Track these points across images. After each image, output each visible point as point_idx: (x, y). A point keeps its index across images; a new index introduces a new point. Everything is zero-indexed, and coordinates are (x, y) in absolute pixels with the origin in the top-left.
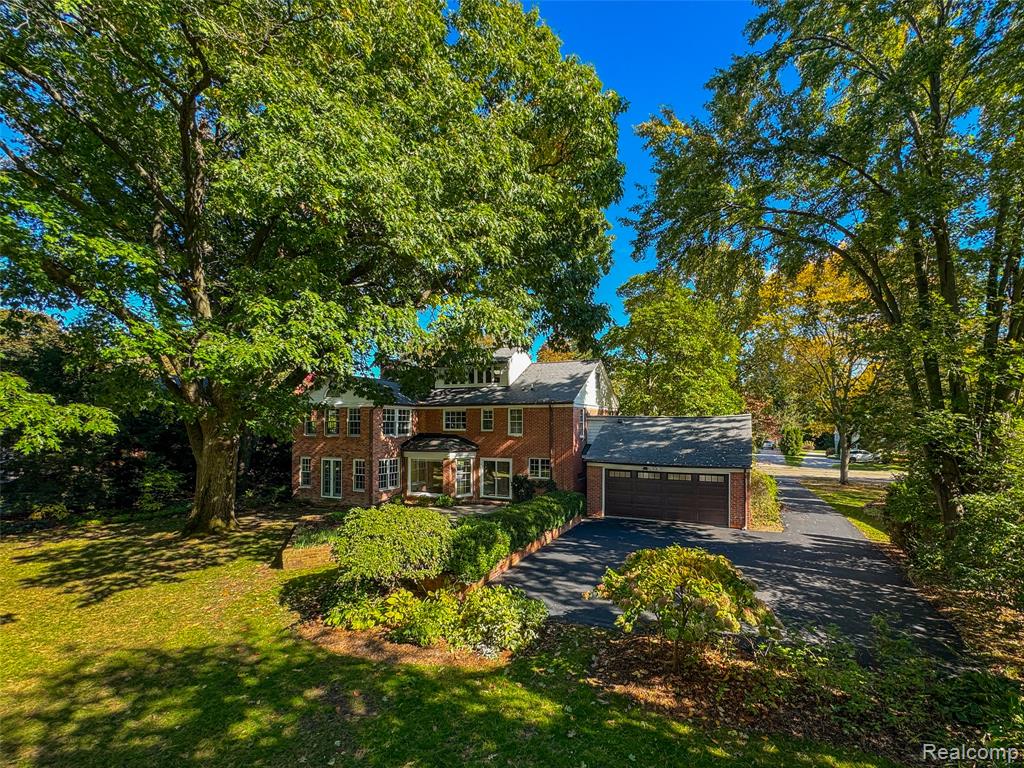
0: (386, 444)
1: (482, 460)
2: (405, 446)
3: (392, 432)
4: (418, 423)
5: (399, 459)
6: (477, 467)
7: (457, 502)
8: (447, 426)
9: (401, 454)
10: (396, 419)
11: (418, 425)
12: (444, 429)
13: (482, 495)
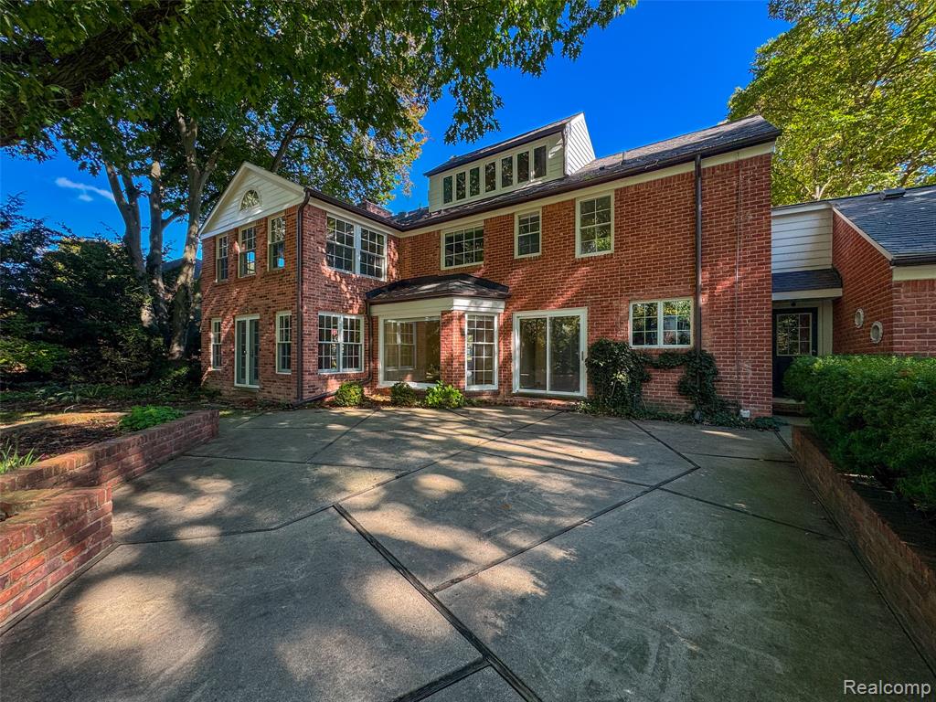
0: (336, 285)
1: (519, 316)
2: (374, 296)
3: (349, 267)
4: (399, 261)
5: (362, 320)
6: (506, 331)
7: (470, 399)
8: (449, 262)
9: (365, 310)
10: (357, 246)
11: (398, 264)
12: (443, 267)
13: (517, 388)
